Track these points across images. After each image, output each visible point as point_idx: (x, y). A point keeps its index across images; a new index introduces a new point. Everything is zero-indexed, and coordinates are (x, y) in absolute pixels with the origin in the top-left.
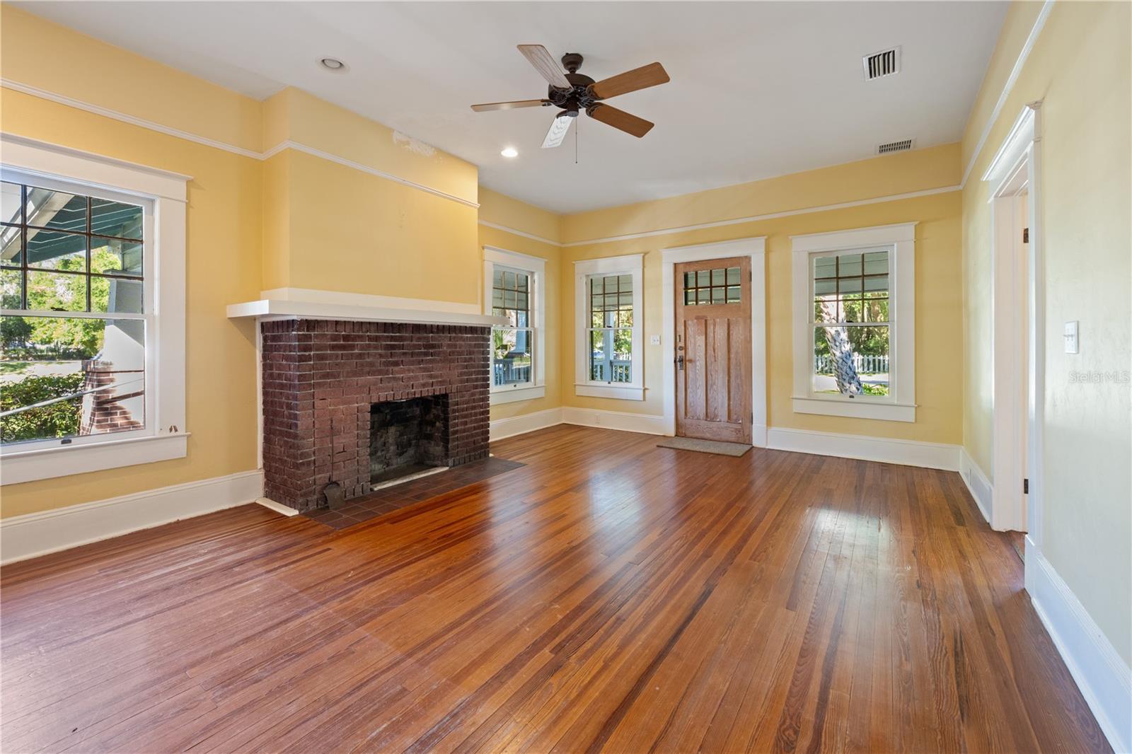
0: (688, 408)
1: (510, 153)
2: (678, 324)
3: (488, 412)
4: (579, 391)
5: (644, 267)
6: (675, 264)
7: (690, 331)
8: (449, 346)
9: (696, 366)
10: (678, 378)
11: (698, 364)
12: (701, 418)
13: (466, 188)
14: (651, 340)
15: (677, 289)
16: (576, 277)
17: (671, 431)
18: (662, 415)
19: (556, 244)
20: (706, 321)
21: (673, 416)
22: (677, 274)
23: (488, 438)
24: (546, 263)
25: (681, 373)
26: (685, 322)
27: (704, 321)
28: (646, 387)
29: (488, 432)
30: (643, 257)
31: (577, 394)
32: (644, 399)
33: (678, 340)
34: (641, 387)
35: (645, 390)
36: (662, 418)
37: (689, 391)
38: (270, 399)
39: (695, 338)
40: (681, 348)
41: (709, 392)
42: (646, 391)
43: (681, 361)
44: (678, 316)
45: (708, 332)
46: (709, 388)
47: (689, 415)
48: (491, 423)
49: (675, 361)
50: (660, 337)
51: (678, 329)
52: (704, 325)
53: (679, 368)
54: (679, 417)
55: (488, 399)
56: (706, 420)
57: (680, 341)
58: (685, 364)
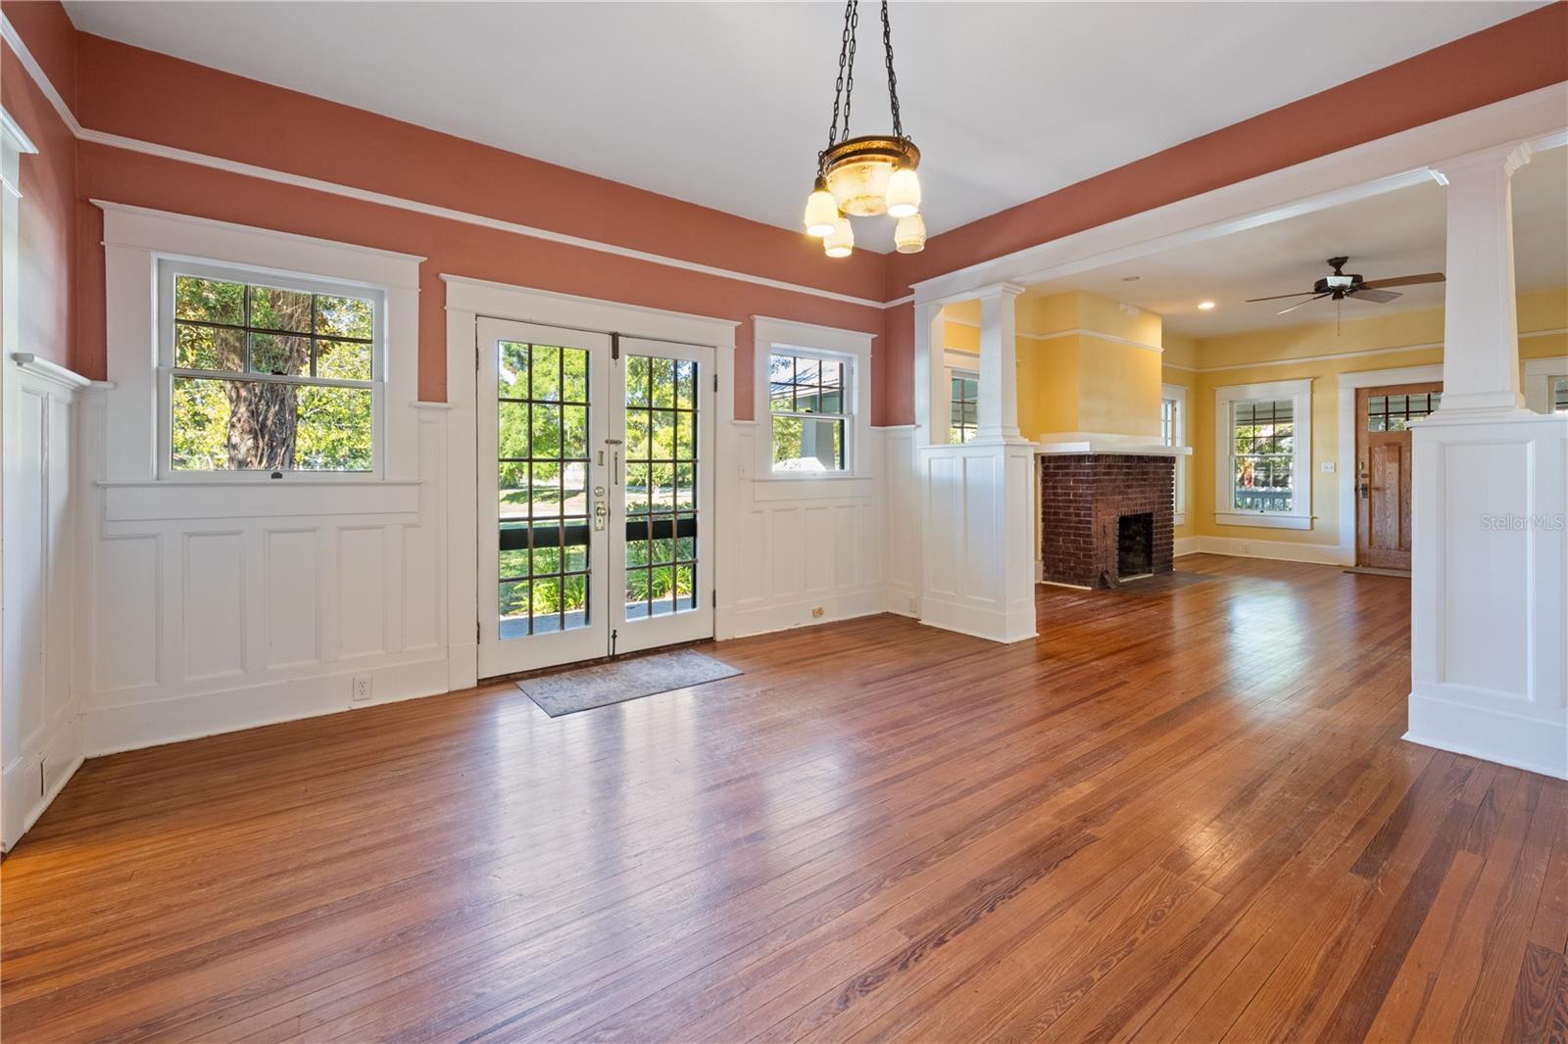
0: (1373, 537)
1: (1207, 306)
2: (1361, 451)
3: (1172, 531)
4: (1219, 520)
5: (1312, 391)
6: (1357, 390)
7: (1377, 458)
8: (1154, 473)
9: (1385, 494)
10: (1360, 506)
11: (1388, 491)
12: (1393, 547)
13: (1152, 337)
14: (1323, 467)
15: (1359, 414)
16: (1217, 402)
17: (1351, 561)
18: (1337, 544)
19: (1191, 369)
20: (1400, 448)
21: (1353, 546)
22: (1359, 399)
23: (1172, 555)
24: (1187, 391)
25: (1365, 502)
26: (1370, 449)
27: (1397, 448)
28: (1315, 515)
29: (1172, 549)
30: (1312, 382)
31: (1218, 522)
32: (1312, 528)
33: (1360, 467)
34: (1308, 515)
35: (1312, 519)
36: (1338, 547)
37: (1374, 520)
38: (1047, 510)
39: (1384, 465)
40: (1364, 476)
41: (1403, 521)
42: (1315, 520)
43: (1365, 488)
44: (1360, 442)
45: (1403, 459)
46: (1403, 516)
47: (1374, 545)
48: (1175, 540)
49: (1356, 489)
50: (1335, 465)
51: (1360, 456)
52: (1397, 453)
53: (1361, 496)
54: (1361, 547)
55: (1172, 519)
56: (1399, 550)
57: (1363, 468)
58: (1370, 493)
